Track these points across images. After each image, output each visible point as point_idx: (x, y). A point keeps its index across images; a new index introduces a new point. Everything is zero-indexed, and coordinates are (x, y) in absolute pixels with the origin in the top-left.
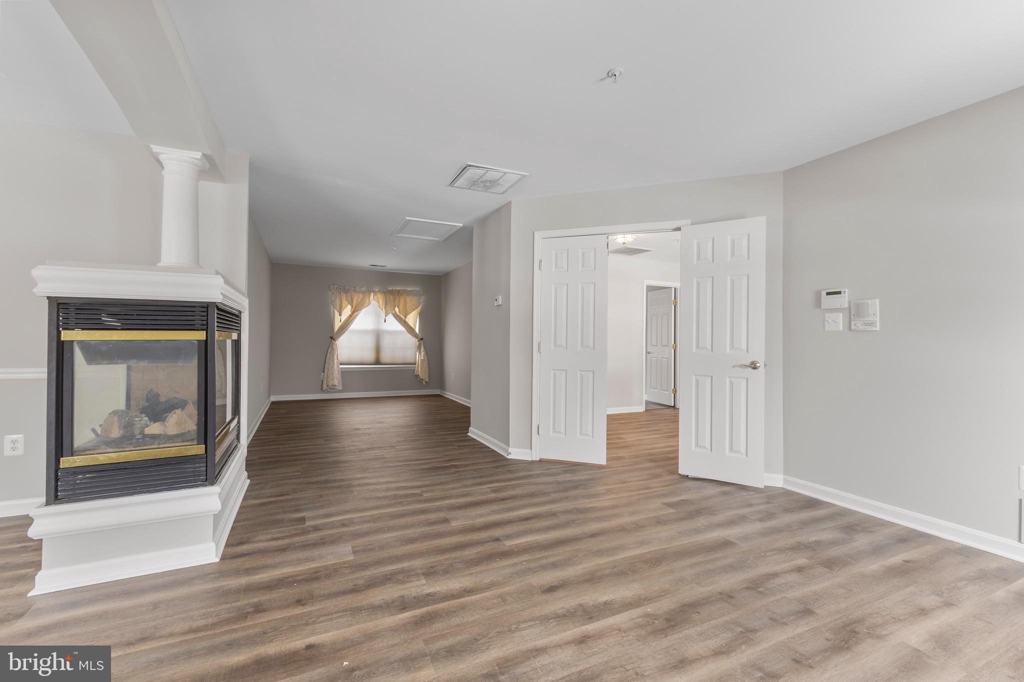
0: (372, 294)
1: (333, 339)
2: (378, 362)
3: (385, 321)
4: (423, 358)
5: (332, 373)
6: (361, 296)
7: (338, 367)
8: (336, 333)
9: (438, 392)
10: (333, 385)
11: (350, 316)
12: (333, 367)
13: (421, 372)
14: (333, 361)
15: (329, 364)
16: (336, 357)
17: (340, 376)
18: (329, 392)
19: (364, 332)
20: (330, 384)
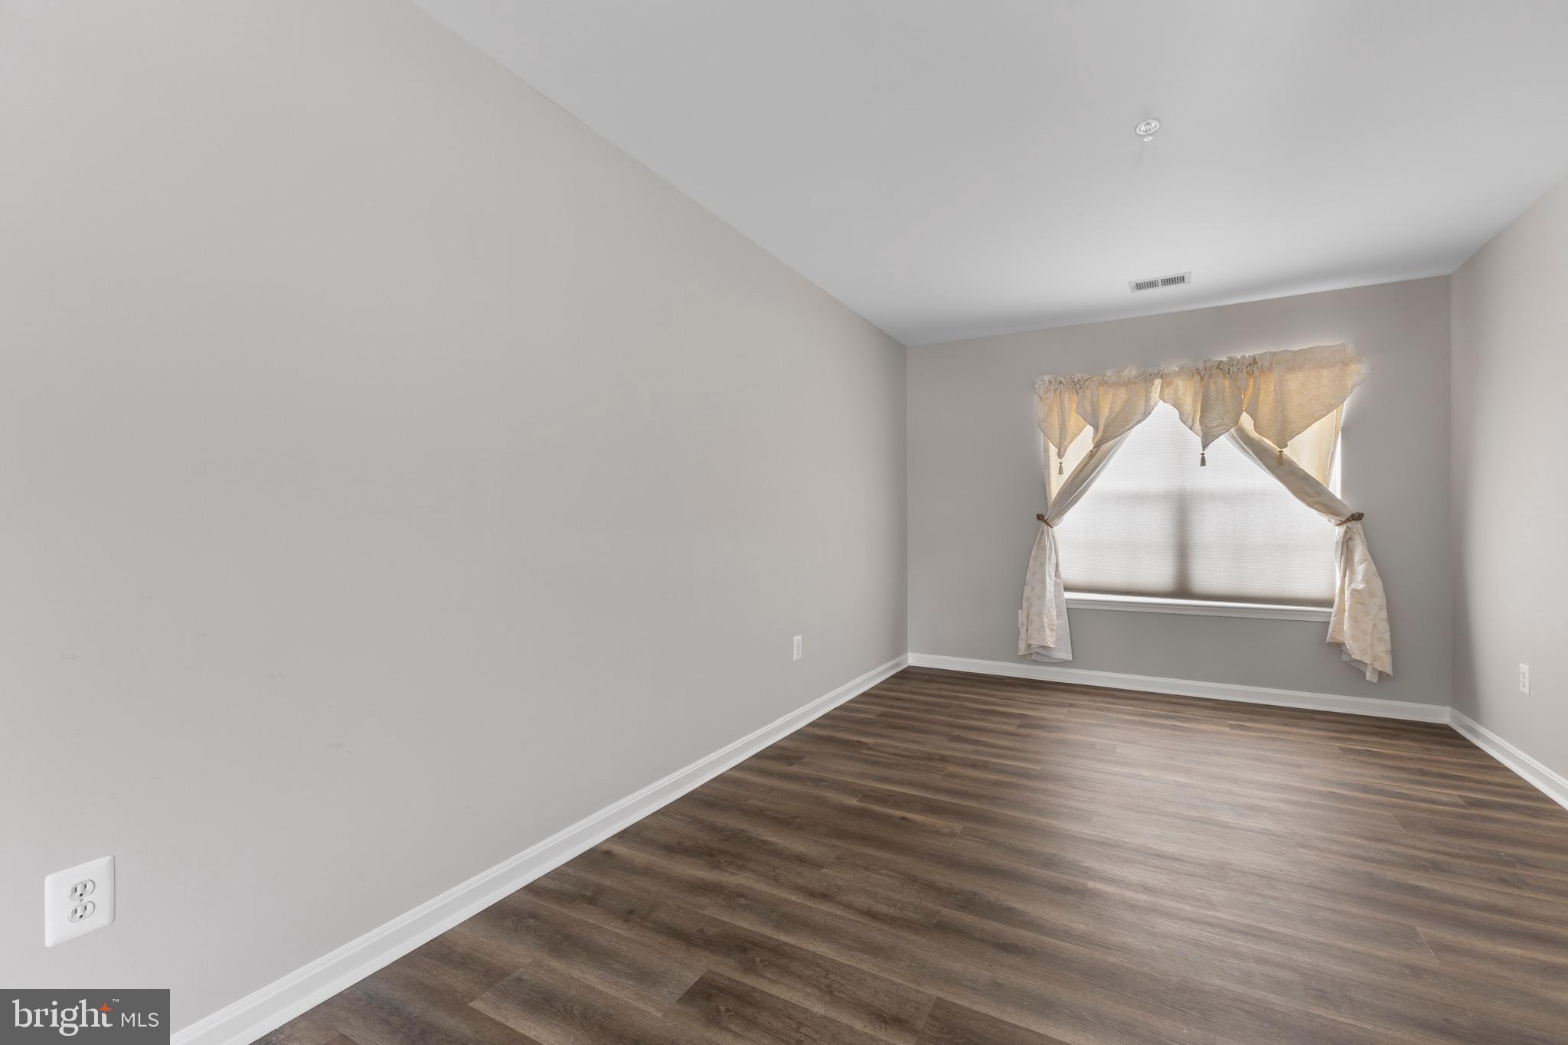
0: (1158, 382)
1: (1045, 522)
2: (1182, 590)
3: (1203, 463)
4: (1361, 586)
5: (1040, 615)
6: (1123, 394)
7: (1057, 596)
8: (1055, 504)
9: (1442, 715)
10: (1043, 647)
11: (1091, 455)
12: (1042, 597)
13: (1353, 637)
14: (1043, 581)
15: (1033, 589)
16: (1050, 570)
17: (1065, 621)
18: (1036, 662)
19: (1138, 499)
20: (1035, 642)
